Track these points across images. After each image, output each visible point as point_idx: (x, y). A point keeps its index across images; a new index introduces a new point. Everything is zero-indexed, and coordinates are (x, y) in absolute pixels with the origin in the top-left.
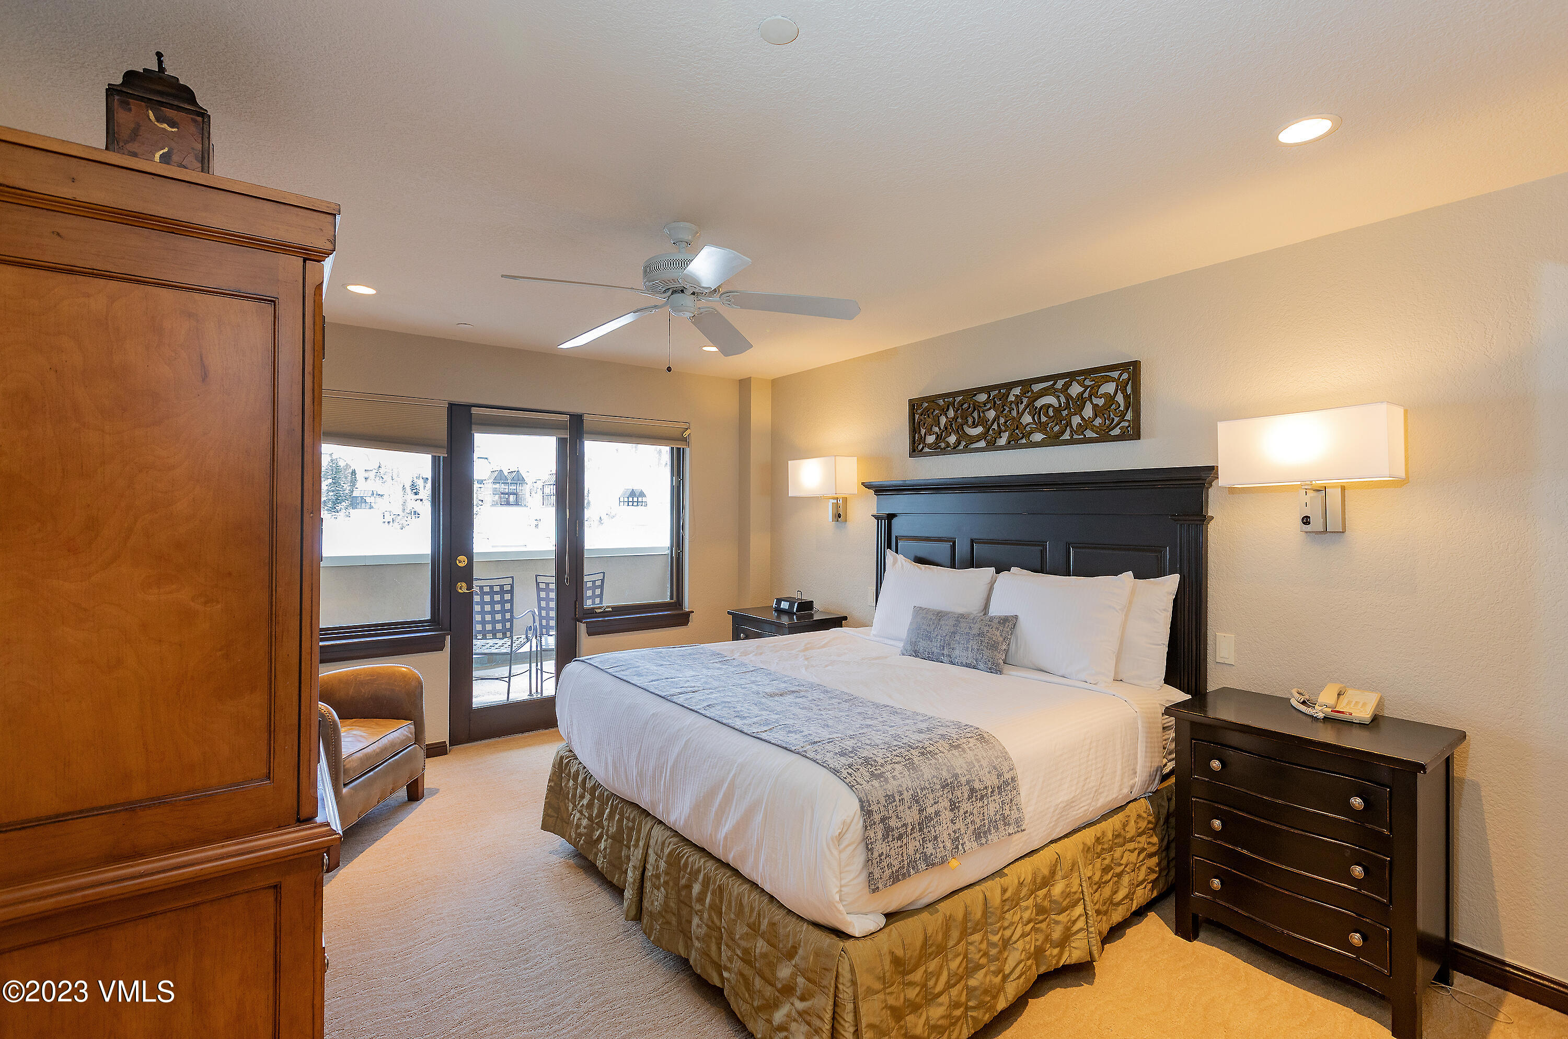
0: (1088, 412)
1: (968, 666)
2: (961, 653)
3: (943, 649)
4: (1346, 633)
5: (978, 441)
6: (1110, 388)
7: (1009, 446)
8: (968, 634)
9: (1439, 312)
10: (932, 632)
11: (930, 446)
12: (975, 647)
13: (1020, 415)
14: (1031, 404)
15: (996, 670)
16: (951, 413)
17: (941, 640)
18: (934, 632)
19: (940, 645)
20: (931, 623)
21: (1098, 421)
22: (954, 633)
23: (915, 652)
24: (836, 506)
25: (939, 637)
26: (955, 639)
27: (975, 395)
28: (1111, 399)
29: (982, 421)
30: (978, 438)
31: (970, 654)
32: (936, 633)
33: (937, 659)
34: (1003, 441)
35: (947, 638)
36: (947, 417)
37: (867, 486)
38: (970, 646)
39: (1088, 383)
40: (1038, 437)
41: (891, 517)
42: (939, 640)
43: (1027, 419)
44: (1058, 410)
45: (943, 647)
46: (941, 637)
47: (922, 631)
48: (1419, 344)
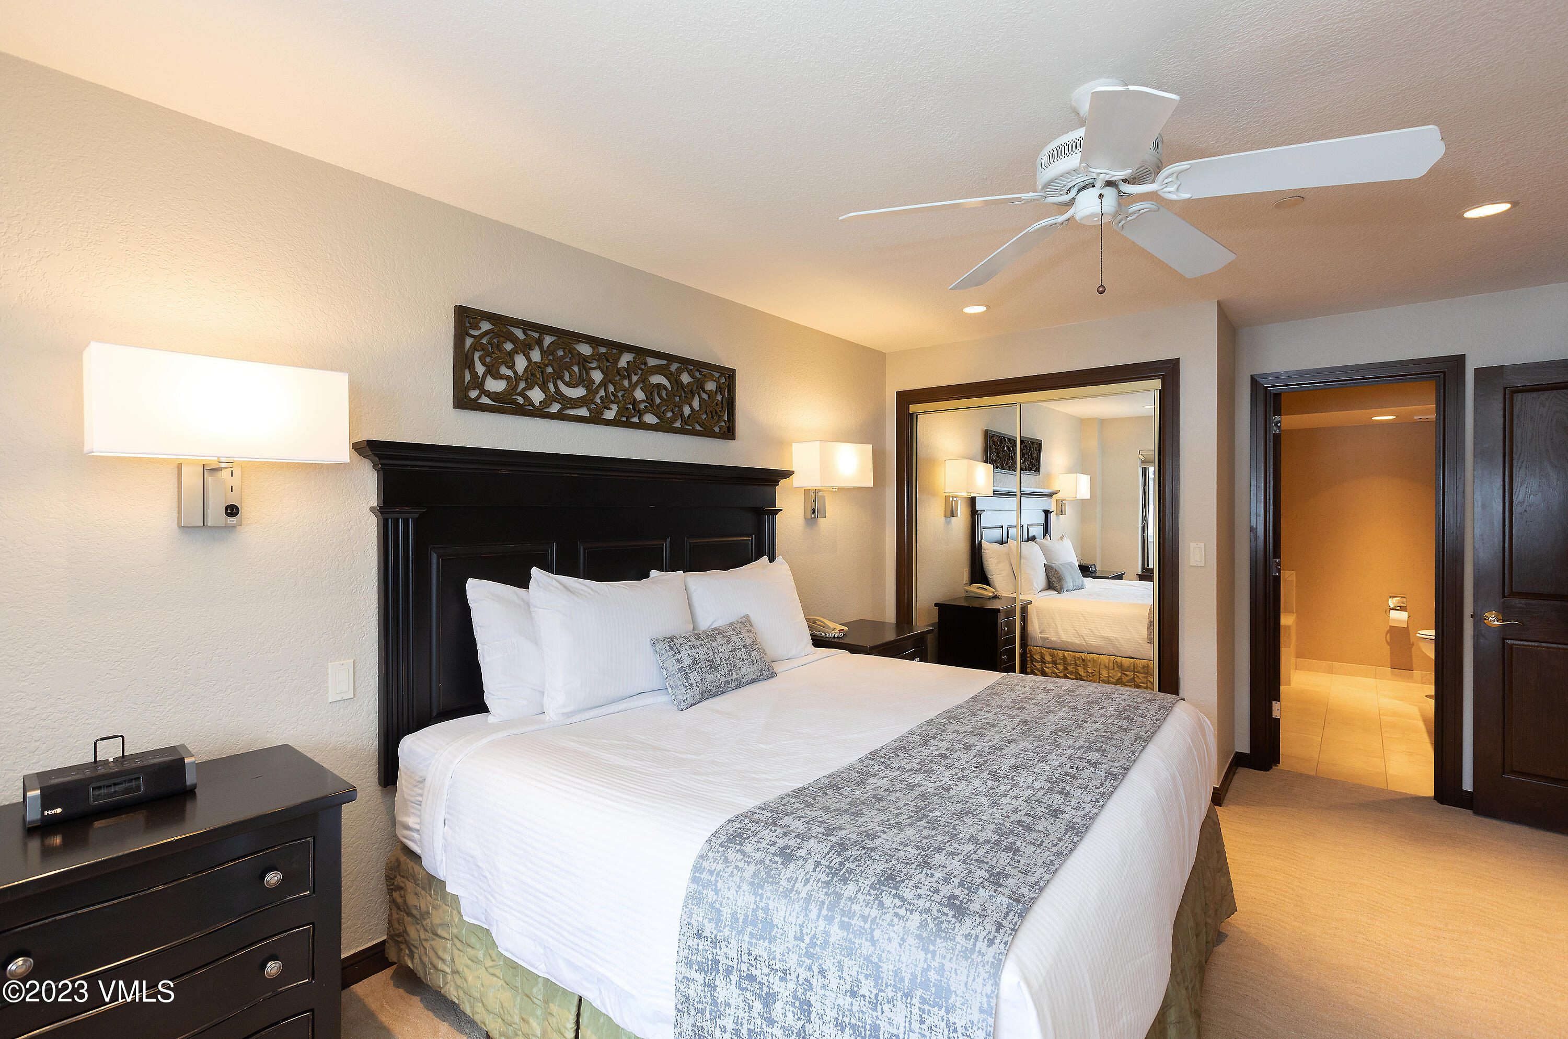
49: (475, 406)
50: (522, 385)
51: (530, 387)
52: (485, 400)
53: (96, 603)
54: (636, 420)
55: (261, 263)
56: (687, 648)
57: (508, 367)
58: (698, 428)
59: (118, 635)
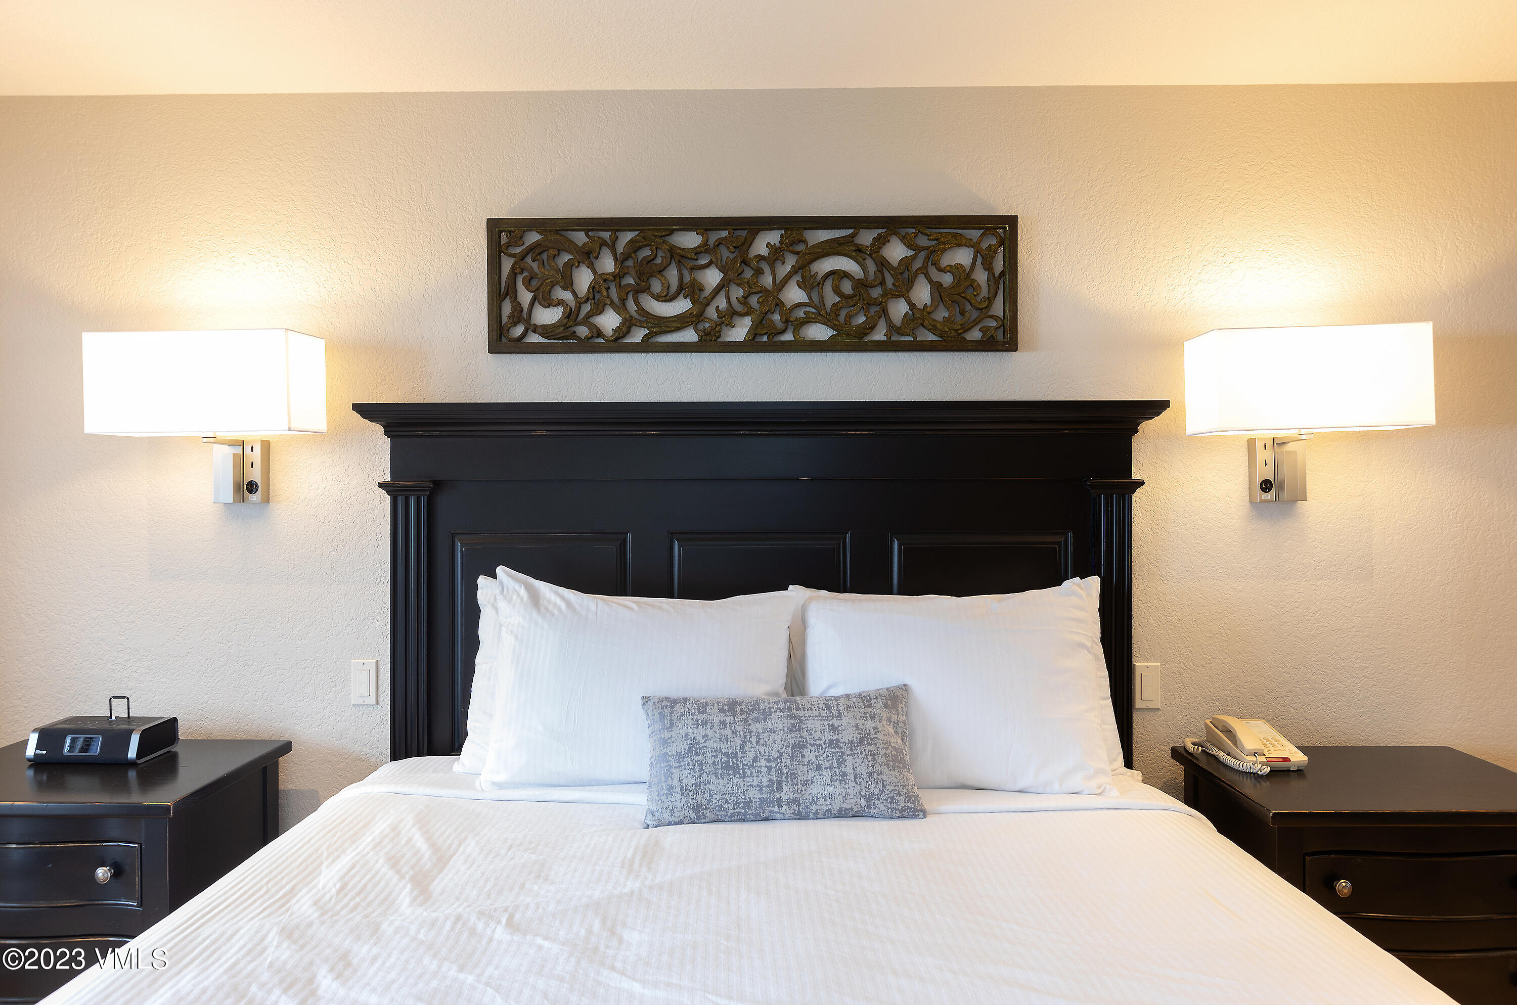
0: (922, 294)
1: (842, 814)
2: (829, 790)
3: (780, 789)
4: (1298, 640)
5: (678, 329)
6: (962, 257)
7: (750, 346)
8: (833, 743)
9: (1393, 219)
10: (740, 755)
11: (545, 331)
12: (863, 770)
13: (781, 286)
14: (802, 268)
15: (915, 810)
16: (607, 264)
17: (770, 769)
18: (744, 752)
19: (771, 781)
20: (729, 733)
21: (941, 314)
22: (799, 746)
23: (697, 809)
24: (241, 463)
25: (763, 763)
26: (806, 761)
27: (672, 232)
28: (962, 275)
29: (691, 290)
30: (680, 323)
31: (852, 788)
32: (751, 755)
33: (755, 815)
34: (739, 332)
35: (786, 761)
36: (594, 272)
37: (366, 411)
38: (849, 770)
39: (923, 241)
40: (819, 332)
41: (437, 487)
42: (764, 770)
43: (794, 294)
44: (861, 285)
45: (779, 783)
46: (768, 760)
47: (709, 755)
48: (1373, 256)
49: (519, 347)
50: (586, 308)
51: (599, 310)
52: (534, 338)
53: (166, 572)
54: (788, 337)
55: (290, 224)
56: (689, 722)
57: (565, 288)
58: (932, 337)
59: (181, 603)
